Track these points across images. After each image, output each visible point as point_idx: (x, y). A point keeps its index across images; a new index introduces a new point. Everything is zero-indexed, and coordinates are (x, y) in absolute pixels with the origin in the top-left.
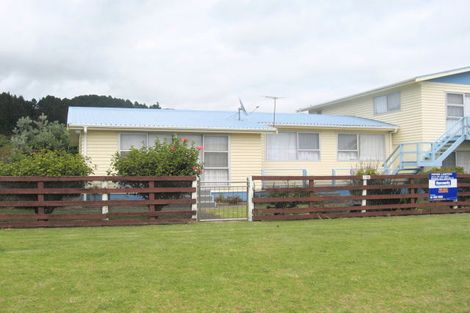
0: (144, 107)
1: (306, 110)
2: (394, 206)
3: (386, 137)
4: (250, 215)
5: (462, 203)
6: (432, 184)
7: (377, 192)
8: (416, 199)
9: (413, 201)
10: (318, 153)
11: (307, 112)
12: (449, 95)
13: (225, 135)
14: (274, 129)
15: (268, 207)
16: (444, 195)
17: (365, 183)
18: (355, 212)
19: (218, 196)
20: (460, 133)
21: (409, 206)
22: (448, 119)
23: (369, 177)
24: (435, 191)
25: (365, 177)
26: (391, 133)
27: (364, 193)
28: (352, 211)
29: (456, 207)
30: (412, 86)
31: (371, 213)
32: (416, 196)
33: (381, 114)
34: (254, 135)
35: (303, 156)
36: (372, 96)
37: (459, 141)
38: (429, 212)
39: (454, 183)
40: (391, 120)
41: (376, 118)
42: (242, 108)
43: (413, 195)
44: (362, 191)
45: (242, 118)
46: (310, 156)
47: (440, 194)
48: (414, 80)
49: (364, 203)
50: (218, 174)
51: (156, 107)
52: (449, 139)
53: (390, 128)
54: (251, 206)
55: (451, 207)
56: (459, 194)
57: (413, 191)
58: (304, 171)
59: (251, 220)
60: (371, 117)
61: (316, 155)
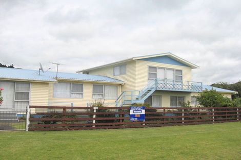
0: (5, 66)
1: (81, 72)
2: (111, 124)
3: (119, 87)
4: (27, 127)
5: (147, 122)
6: (132, 112)
7: (102, 116)
8: (123, 120)
9: (121, 121)
10: (82, 94)
11: (82, 73)
12: (150, 67)
13: (28, 83)
14: (56, 81)
15: (39, 124)
16: (138, 118)
17: (95, 111)
18: (89, 127)
19: (22, 116)
20: (154, 86)
21: (119, 123)
22: (149, 79)
23: (97, 108)
24: (133, 116)
25: (95, 108)
26: (121, 85)
27: (94, 116)
28: (87, 126)
29: (144, 124)
30: (131, 62)
31: (98, 127)
32: (123, 118)
33: (117, 75)
34: (45, 83)
35: (73, 95)
36: (113, 66)
37: (153, 90)
38: (130, 127)
39: (143, 112)
40: (121, 78)
41: (115, 77)
42: (41, 69)
43: (121, 118)
44: (93, 115)
45: (41, 74)
46: (78, 96)
47: (136, 118)
48: (132, 59)
49: (94, 122)
50: (23, 104)
51: (12, 67)
52: (148, 89)
53: (120, 82)
54: (28, 123)
55: (142, 124)
56: (146, 118)
57: (121, 116)
58: (72, 104)
59: (27, 130)
60: (112, 76)
61: (81, 95)
